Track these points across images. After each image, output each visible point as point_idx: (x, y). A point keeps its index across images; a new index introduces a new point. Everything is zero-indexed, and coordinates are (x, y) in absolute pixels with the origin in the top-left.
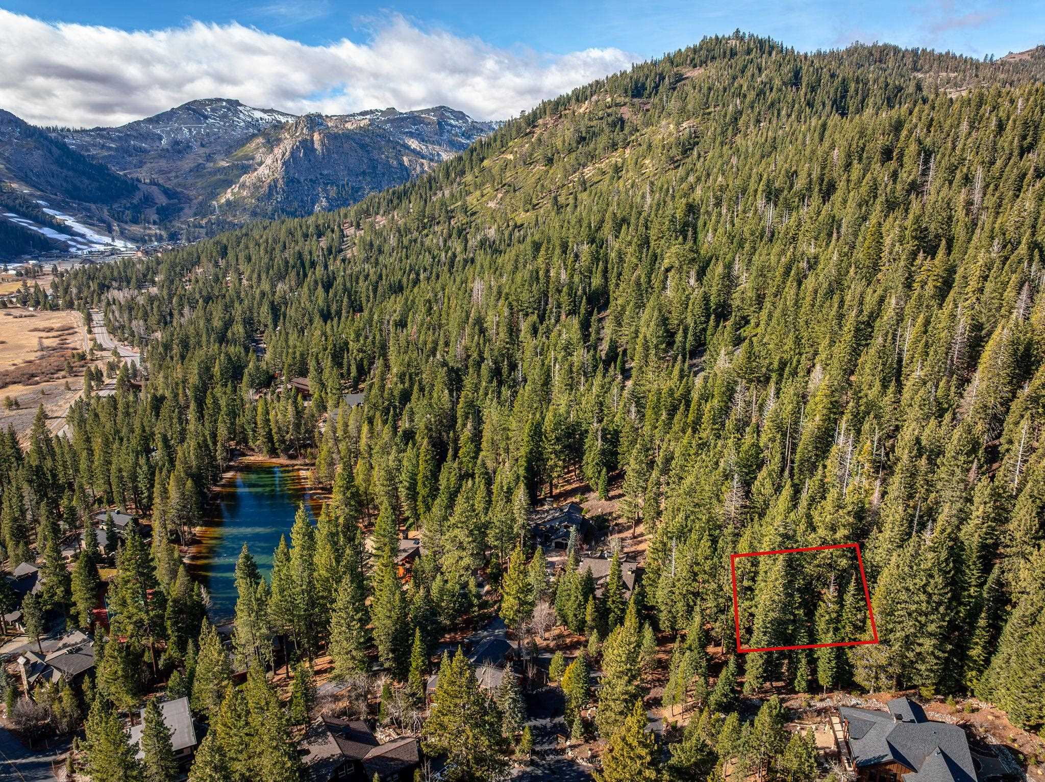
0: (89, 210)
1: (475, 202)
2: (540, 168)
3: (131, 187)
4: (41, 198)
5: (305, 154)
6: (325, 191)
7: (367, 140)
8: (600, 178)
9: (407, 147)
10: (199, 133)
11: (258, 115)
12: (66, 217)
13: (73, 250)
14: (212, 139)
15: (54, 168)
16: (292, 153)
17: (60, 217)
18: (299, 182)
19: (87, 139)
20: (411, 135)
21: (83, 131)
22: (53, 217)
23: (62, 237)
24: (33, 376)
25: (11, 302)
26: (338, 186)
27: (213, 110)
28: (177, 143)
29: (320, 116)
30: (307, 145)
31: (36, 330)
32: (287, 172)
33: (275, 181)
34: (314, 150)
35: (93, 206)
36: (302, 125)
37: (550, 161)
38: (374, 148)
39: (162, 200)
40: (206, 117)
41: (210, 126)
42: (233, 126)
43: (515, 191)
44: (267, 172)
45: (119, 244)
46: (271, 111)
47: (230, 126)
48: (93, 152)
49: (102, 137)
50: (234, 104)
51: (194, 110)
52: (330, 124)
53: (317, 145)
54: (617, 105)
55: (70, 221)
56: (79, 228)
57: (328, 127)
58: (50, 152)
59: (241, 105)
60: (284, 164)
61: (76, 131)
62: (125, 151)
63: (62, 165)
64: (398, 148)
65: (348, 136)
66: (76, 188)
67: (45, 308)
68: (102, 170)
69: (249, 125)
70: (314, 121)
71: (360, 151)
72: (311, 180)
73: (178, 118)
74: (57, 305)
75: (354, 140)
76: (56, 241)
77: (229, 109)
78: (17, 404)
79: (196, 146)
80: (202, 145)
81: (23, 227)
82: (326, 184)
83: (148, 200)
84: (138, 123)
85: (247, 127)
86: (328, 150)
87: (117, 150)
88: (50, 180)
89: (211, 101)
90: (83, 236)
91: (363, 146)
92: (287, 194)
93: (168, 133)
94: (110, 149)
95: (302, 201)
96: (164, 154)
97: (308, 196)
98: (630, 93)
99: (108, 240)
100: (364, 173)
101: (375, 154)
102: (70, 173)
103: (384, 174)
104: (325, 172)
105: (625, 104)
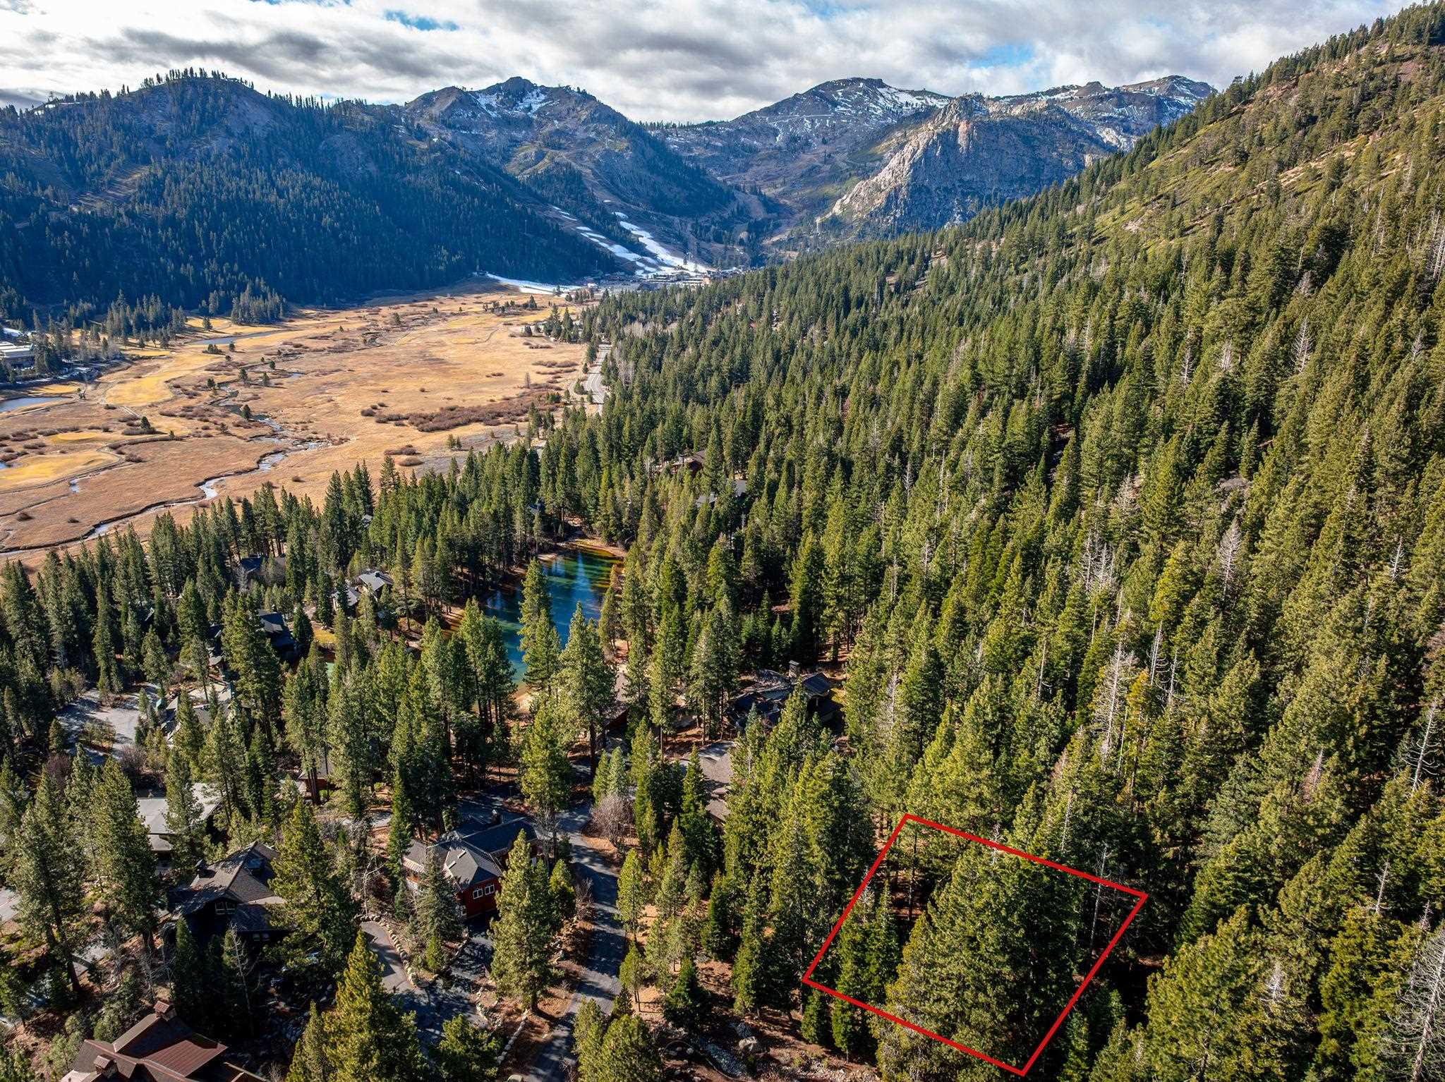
0: (669, 224)
1: (1110, 223)
2: (1226, 169)
3: (724, 196)
4: (621, 209)
5: (942, 153)
6: (963, 204)
7: (1036, 130)
8: (1308, 185)
9: (1097, 141)
10: (823, 125)
11: (904, 98)
12: (643, 233)
13: (639, 273)
14: (837, 133)
15: (644, 172)
16: (925, 151)
17: (635, 230)
18: (929, 191)
19: (693, 136)
20: (1109, 122)
21: (691, 127)
22: (628, 232)
23: (632, 257)
24: (499, 415)
25: (538, 330)
26: (981, 198)
27: (845, 95)
28: (794, 139)
29: (979, 98)
30: (947, 139)
31: (540, 363)
32: (914, 178)
33: (897, 190)
34: (956, 146)
35: (677, 220)
36: (953, 111)
37: (1243, 157)
38: (1043, 142)
39: (759, 213)
40: (835, 104)
41: (837, 116)
42: (867, 116)
43: (1174, 206)
44: (889, 177)
45: (690, 267)
46: (923, 93)
47: (864, 114)
48: (696, 152)
49: (708, 133)
50: (875, 84)
51: (822, 96)
52: (991, 109)
53: (962, 140)
54: (1394, 60)
55: (646, 239)
56: (652, 246)
57: (988, 114)
58: (643, 153)
59: (883, 86)
60: (912, 166)
61: (682, 127)
62: (733, 150)
63: (652, 168)
64: (1081, 141)
65: (1008, 126)
66: (662, 198)
67: (564, 340)
68: (697, 175)
69: (887, 113)
70: (970, 104)
71: (1022, 148)
72: (946, 189)
73: (801, 107)
74: (576, 337)
75: (1016, 131)
76: (624, 260)
77: (865, 93)
78: (459, 444)
79: (816, 145)
80: (824, 142)
81: (592, 244)
82: (965, 195)
83: (743, 213)
84: (753, 114)
85: (885, 116)
86: (976, 146)
87: (722, 149)
88: (637, 187)
89: (846, 82)
90: (653, 256)
91: (1027, 141)
92: (909, 208)
93: (786, 126)
94: (715, 147)
95: (928, 218)
96: (778, 155)
97: (936, 211)
98: (1426, 37)
99: (679, 262)
100: (1022, 179)
101: (1043, 153)
102: (660, 180)
103: (1051, 180)
104: (967, 178)
105: (1412, 57)
